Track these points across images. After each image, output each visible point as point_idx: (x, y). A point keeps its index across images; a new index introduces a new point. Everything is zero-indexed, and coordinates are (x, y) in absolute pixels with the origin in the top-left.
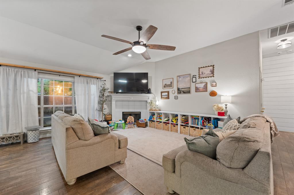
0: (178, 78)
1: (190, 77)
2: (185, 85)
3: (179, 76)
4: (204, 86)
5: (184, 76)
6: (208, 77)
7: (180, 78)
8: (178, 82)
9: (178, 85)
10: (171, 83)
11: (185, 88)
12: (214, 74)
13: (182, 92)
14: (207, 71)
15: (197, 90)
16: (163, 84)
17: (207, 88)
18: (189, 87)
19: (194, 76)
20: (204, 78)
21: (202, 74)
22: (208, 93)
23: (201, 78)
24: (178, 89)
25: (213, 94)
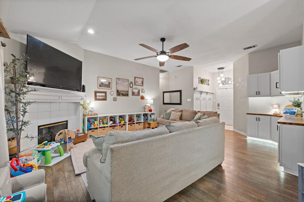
0: (117, 80)
1: (128, 82)
2: (124, 88)
3: (119, 79)
4: (138, 92)
5: (124, 80)
6: (140, 86)
7: (119, 80)
8: (117, 84)
9: (117, 87)
10: (109, 83)
11: (124, 91)
12: (143, 85)
13: (121, 94)
14: (139, 81)
15: (133, 94)
16: (99, 83)
17: (139, 93)
18: (127, 90)
19: (131, 83)
20: (137, 85)
21: (137, 82)
22: (140, 97)
23: (136, 85)
24: (118, 91)
25: (142, 98)
